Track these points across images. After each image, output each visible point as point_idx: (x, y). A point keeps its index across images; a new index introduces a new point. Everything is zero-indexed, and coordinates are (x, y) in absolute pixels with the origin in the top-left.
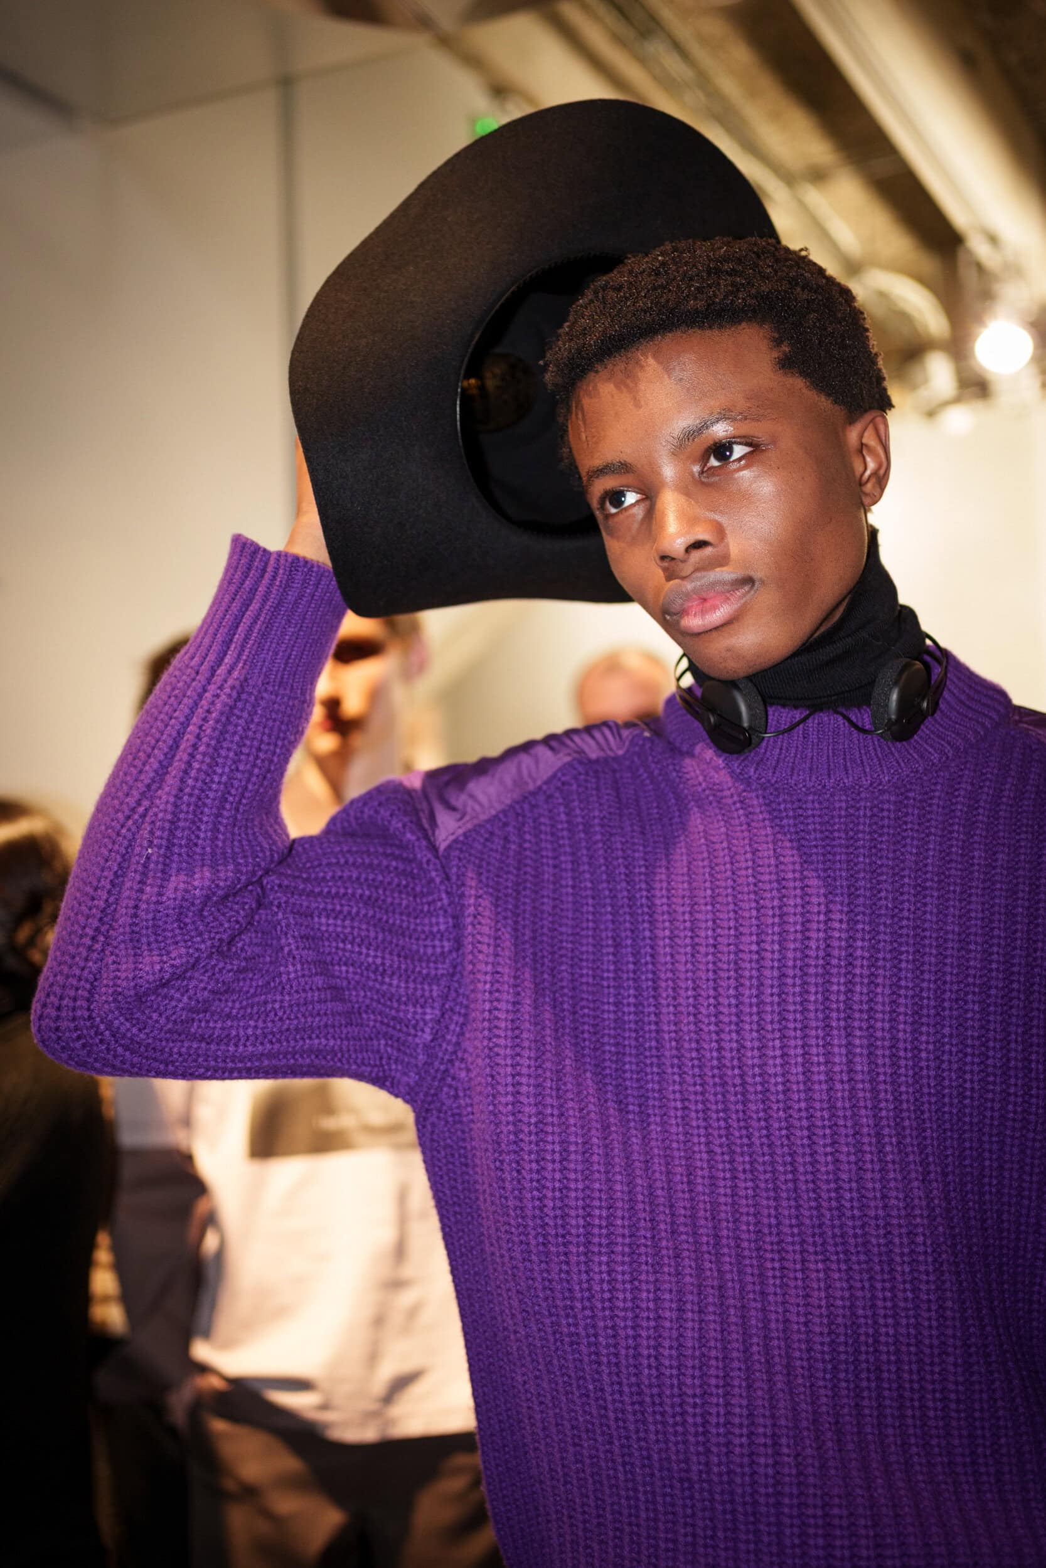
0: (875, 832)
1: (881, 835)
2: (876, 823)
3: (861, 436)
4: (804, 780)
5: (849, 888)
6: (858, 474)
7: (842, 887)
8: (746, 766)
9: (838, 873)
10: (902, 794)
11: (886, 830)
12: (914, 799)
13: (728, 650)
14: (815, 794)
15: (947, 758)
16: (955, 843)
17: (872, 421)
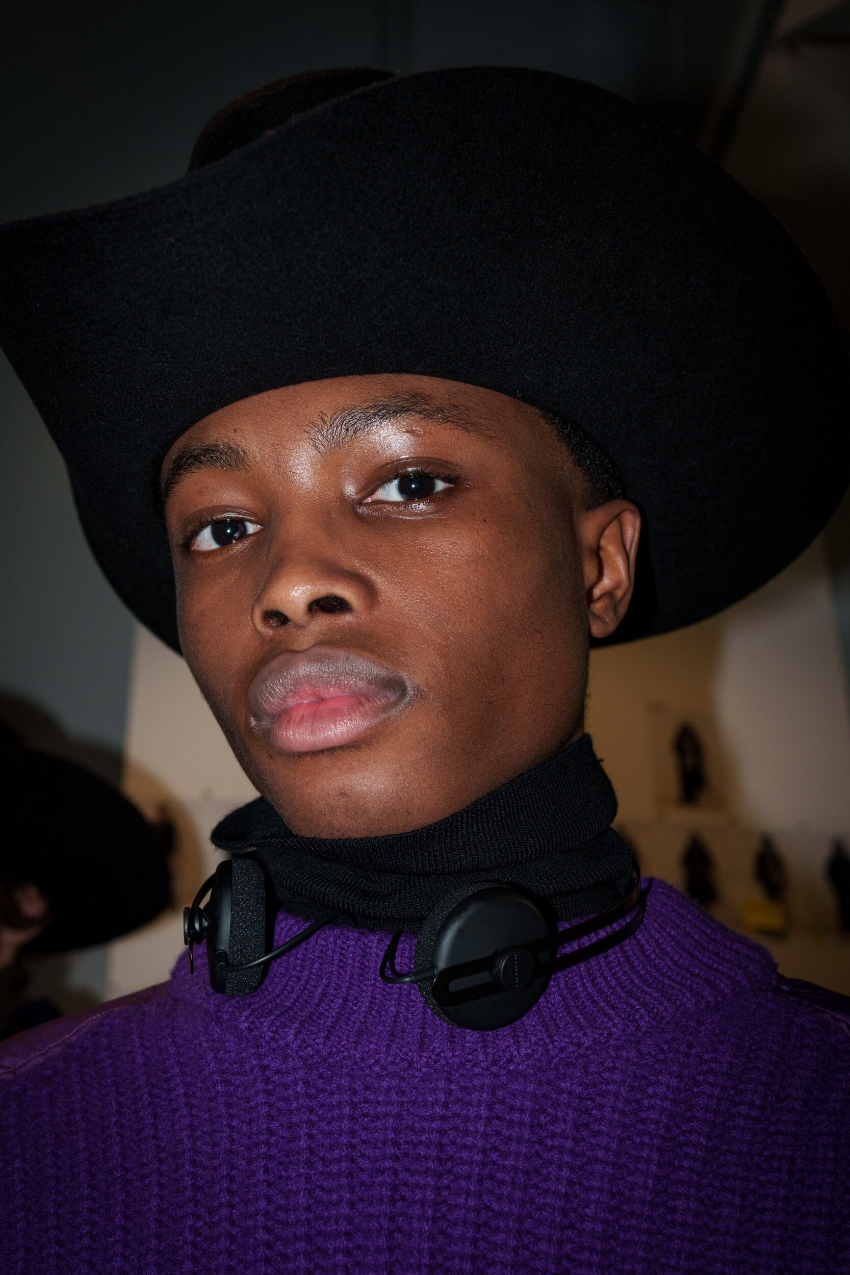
0: (495, 1148)
1: (505, 1155)
2: (498, 1133)
3: (600, 535)
4: (377, 1052)
5: (432, 1255)
6: (587, 584)
7: (420, 1252)
8: (284, 1025)
9: (416, 1225)
10: (549, 1082)
11: (513, 1147)
12: (570, 1094)
13: (342, 794)
14: (392, 1075)
15: (638, 1028)
16: (640, 1180)
17: (618, 517)
